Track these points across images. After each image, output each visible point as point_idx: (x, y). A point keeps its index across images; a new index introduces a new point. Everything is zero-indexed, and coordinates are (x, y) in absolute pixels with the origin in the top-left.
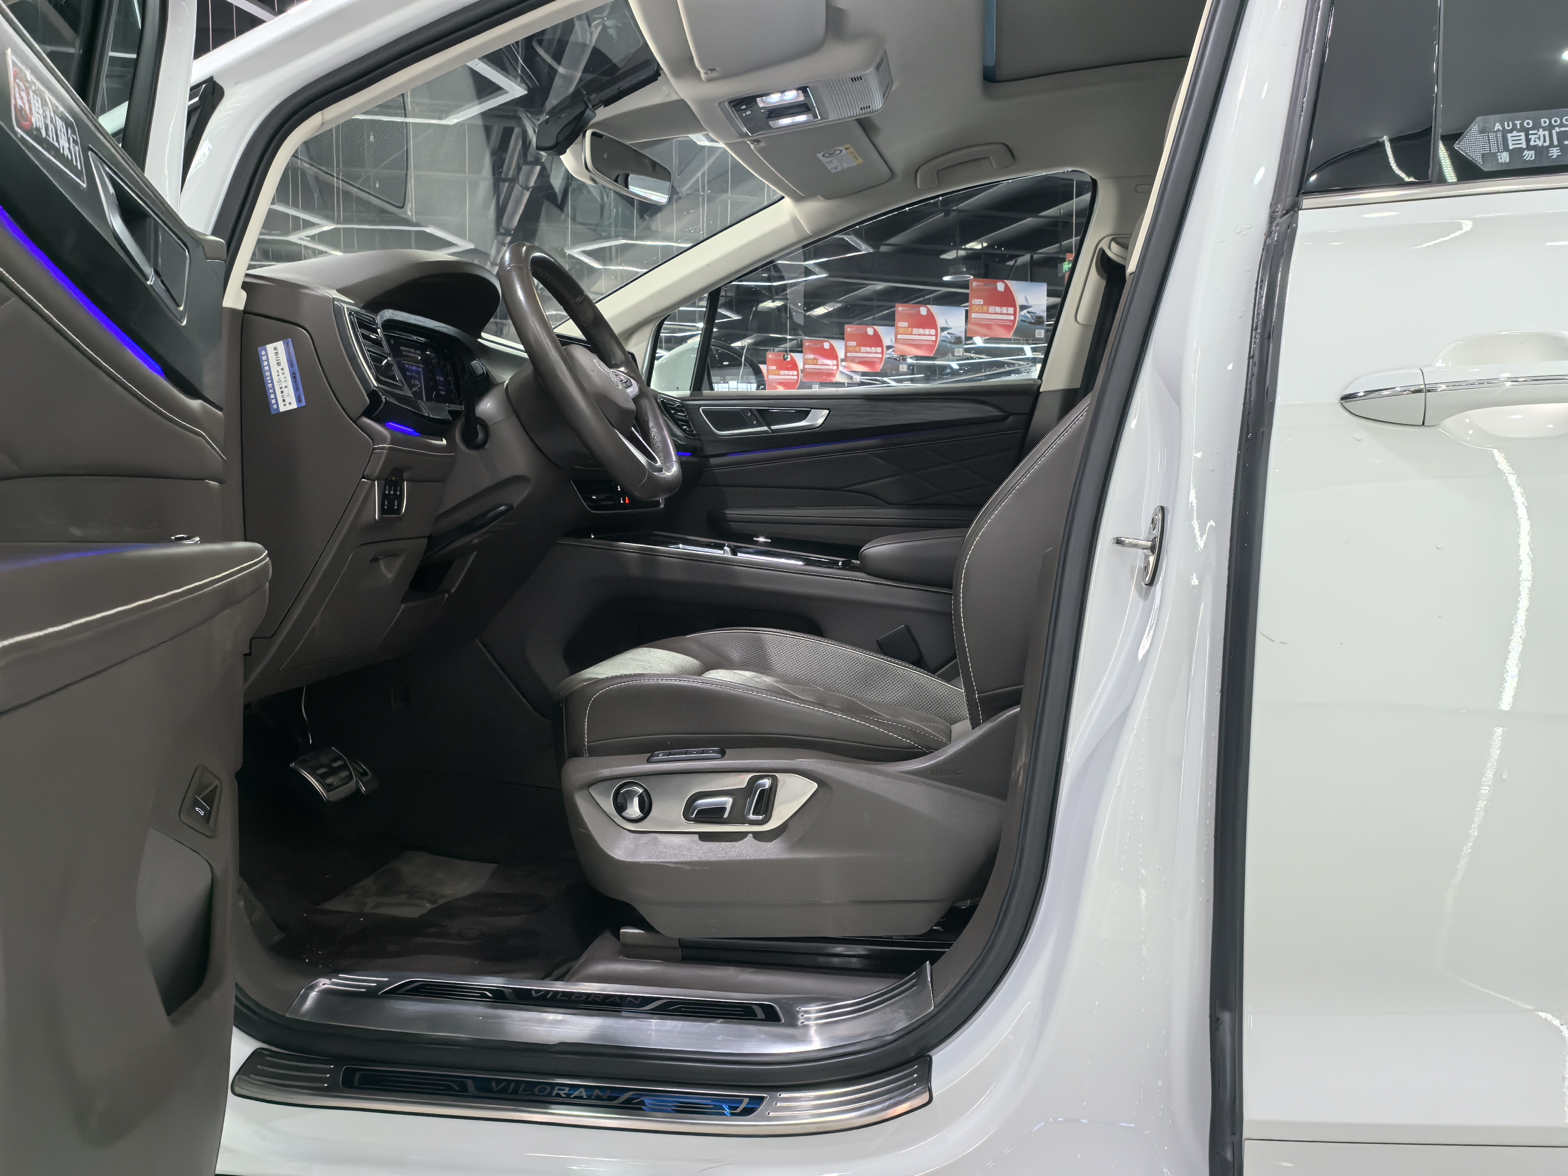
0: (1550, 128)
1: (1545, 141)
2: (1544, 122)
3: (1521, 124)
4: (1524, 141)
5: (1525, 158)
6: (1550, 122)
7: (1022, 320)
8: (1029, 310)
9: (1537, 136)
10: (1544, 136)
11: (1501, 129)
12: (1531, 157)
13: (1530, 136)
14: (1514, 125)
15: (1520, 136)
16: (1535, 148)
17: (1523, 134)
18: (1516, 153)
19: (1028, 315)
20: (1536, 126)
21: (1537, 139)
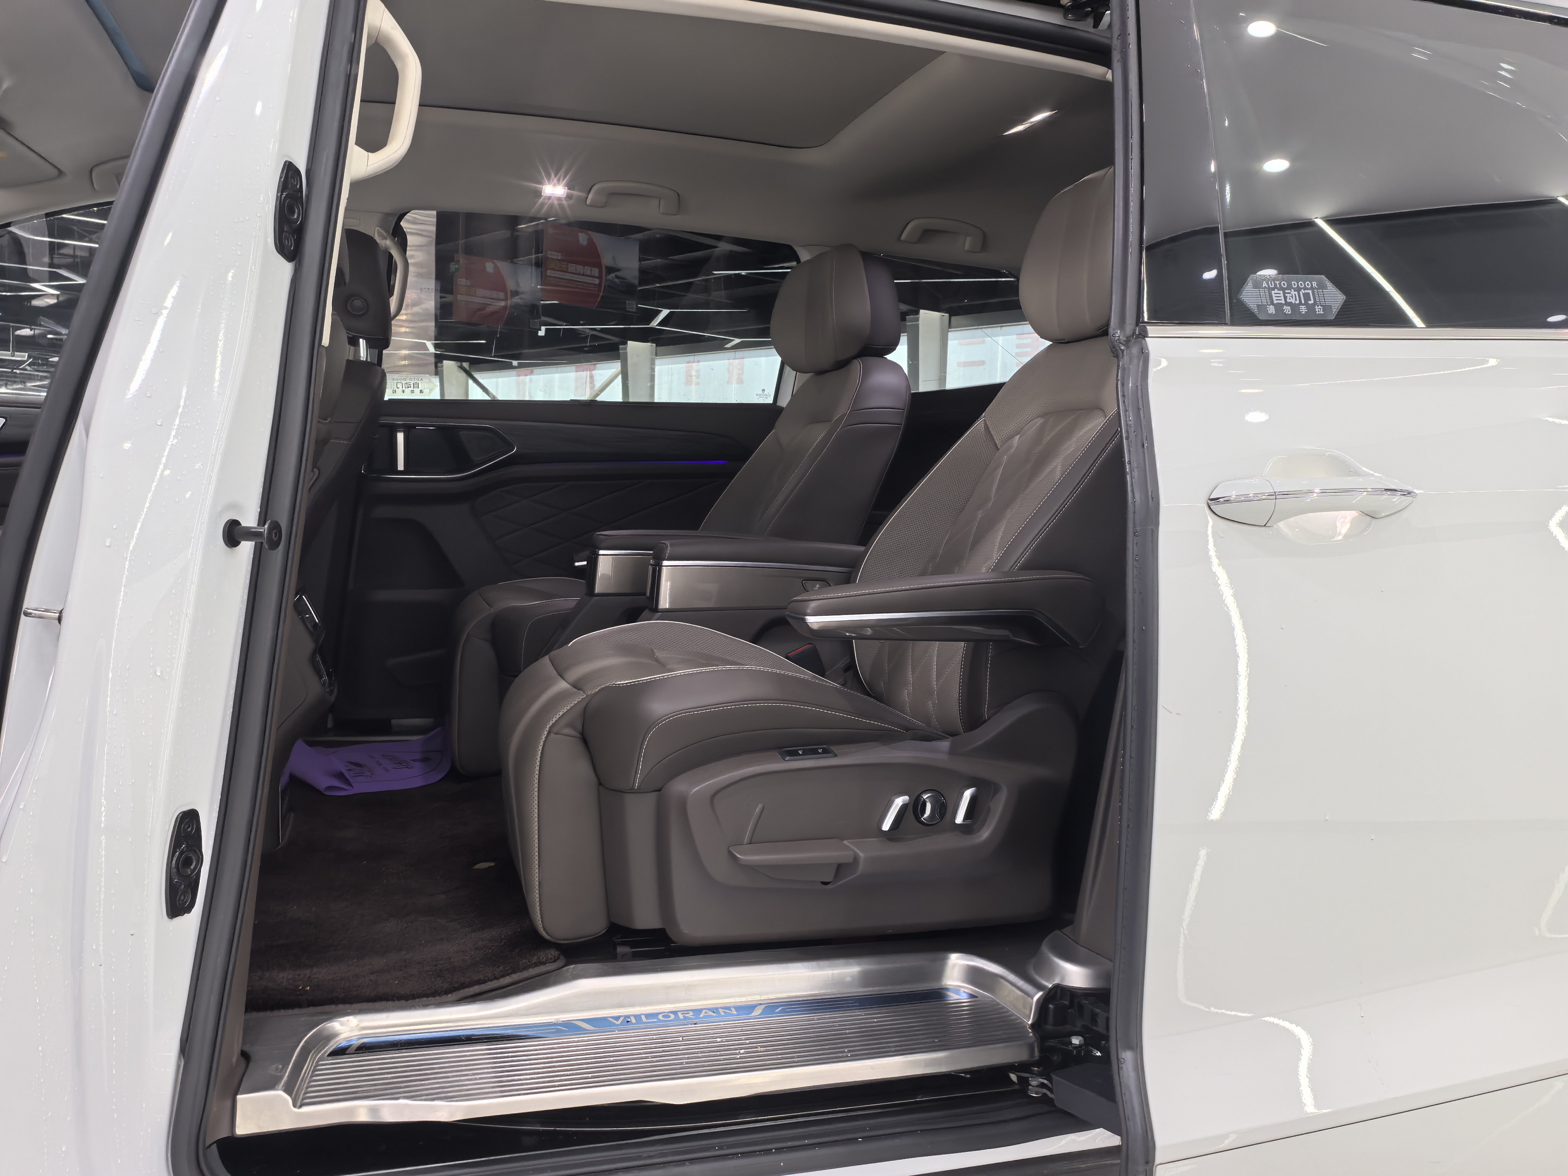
0: (1298, 290)
1: (1296, 300)
2: (1294, 284)
3: (1280, 284)
4: (1282, 298)
5: (1285, 311)
6: (1298, 285)
7: (609, 286)
8: (618, 274)
9: (1291, 295)
10: (1295, 295)
11: (1267, 286)
12: (1289, 311)
13: (1286, 295)
14: (1275, 285)
15: (1280, 294)
16: (1290, 304)
17: (1281, 292)
18: (1279, 307)
19: (617, 280)
20: (1290, 287)
21: (1291, 298)
